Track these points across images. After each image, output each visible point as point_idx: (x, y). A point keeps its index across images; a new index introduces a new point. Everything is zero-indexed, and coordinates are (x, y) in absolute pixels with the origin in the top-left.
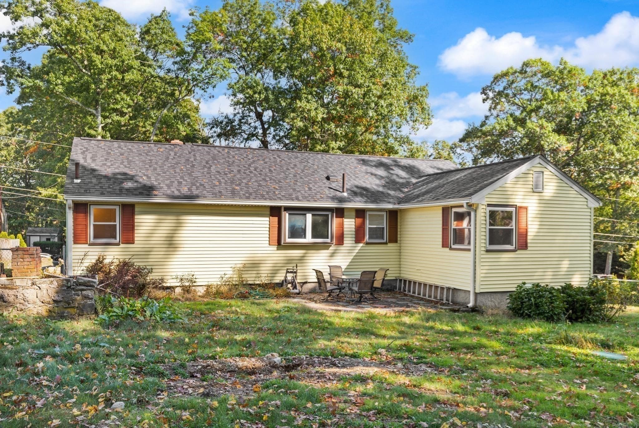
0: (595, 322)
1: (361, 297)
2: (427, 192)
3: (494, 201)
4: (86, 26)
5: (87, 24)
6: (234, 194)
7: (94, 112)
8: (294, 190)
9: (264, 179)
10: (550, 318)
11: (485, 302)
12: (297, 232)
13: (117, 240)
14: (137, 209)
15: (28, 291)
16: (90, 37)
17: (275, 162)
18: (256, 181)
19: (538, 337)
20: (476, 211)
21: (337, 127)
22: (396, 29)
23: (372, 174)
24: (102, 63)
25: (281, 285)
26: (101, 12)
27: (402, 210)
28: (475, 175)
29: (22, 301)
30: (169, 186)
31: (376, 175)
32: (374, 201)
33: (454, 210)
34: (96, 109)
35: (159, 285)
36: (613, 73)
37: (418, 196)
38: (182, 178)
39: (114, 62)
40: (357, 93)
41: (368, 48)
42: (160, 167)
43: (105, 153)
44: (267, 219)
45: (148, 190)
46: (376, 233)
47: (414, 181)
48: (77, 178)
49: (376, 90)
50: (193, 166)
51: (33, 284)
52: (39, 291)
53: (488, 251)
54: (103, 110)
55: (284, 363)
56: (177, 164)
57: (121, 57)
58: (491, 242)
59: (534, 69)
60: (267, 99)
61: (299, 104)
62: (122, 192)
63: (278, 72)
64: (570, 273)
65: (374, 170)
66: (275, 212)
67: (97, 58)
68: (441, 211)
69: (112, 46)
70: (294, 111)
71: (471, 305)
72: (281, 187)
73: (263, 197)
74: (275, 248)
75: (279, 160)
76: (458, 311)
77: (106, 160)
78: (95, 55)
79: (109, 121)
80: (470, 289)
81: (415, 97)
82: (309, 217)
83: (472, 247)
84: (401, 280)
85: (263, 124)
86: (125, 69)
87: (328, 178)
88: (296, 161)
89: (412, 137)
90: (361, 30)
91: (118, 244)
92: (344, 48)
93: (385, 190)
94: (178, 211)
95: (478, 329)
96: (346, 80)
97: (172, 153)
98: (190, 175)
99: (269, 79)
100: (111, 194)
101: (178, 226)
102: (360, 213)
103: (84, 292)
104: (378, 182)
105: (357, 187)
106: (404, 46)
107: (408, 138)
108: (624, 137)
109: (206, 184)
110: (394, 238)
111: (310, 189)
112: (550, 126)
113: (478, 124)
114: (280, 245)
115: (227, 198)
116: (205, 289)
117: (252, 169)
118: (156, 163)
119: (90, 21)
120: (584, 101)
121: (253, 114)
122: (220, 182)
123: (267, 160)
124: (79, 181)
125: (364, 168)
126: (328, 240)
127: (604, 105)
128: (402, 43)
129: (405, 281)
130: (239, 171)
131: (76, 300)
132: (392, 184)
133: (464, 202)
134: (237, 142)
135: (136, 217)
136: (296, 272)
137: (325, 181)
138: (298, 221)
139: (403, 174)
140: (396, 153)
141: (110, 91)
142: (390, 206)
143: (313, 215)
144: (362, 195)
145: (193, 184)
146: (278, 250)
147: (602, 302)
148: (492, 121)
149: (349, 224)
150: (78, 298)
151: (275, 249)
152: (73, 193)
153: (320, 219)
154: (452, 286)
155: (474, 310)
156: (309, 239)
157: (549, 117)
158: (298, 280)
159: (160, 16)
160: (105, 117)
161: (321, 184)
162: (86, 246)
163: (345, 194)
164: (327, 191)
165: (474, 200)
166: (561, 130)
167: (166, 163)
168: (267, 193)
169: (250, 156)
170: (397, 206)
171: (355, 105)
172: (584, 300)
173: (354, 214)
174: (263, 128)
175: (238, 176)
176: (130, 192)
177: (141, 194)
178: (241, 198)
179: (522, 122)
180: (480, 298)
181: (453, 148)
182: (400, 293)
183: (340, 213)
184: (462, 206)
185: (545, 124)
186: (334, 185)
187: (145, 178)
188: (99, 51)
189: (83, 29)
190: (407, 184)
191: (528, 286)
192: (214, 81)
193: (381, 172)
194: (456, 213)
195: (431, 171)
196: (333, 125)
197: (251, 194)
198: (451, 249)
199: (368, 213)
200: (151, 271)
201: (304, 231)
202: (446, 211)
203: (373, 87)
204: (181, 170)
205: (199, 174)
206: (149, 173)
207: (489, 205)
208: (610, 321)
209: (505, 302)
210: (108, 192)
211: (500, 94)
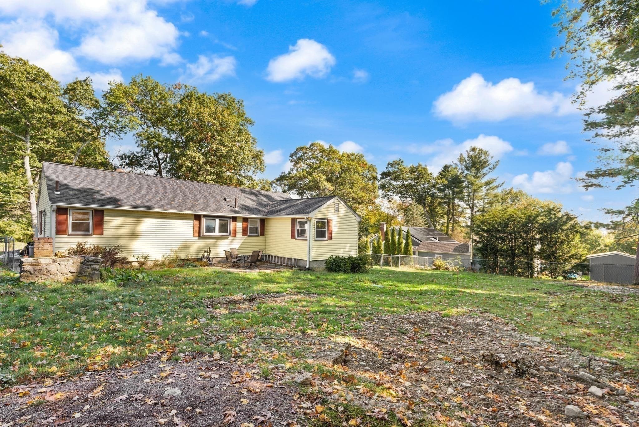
0: (362, 273)
1: (251, 265)
2: (281, 210)
3: (319, 216)
4: (19, 77)
5: (20, 75)
6: (172, 207)
7: (23, 138)
8: (207, 205)
9: (188, 198)
10: (345, 272)
11: (314, 265)
12: (210, 229)
13: (91, 232)
14: (105, 213)
15: (50, 267)
16: (23, 85)
17: (192, 188)
18: (183, 199)
19: (346, 280)
20: (310, 221)
21: (211, 167)
22: (245, 116)
23: (248, 198)
24: (34, 105)
25: (201, 259)
26: (31, 68)
27: (266, 219)
28: (306, 203)
29: (46, 273)
30: (127, 200)
31: (250, 199)
32: (253, 213)
33: (298, 220)
34: (26, 137)
35: (124, 261)
36: (352, 155)
37: (277, 212)
38: (134, 194)
39: (46, 106)
40: (224, 150)
41: (232, 125)
42: (117, 187)
43: (72, 175)
44: (192, 221)
45: (114, 201)
46: (253, 231)
47: (271, 203)
48: (57, 191)
49: (235, 149)
50: (140, 187)
51: (54, 262)
52: (59, 266)
53: (315, 241)
54: (31, 137)
55: (248, 298)
56: (128, 185)
57: (52, 104)
58: (317, 237)
59: (316, 148)
60: (166, 146)
61: (189, 152)
62: (94, 201)
63: (170, 131)
64: (350, 250)
65: (249, 196)
66: (197, 217)
67: (30, 102)
68: (291, 221)
69: (43, 95)
70: (185, 156)
71: (307, 267)
72: (199, 204)
73: (190, 209)
74: (197, 238)
75: (193, 187)
76: (302, 270)
77: (75, 179)
78: (28, 99)
79: (37, 146)
80: (307, 259)
81: (257, 156)
82: (217, 221)
83: (308, 238)
84: (266, 255)
85: (159, 160)
86: (54, 112)
87: (225, 199)
88: (204, 189)
89: (254, 177)
90: (229, 115)
91: (91, 235)
92: (218, 124)
93: (257, 207)
95: (318, 278)
96: (217, 142)
97: (123, 179)
98: (139, 193)
99: (165, 133)
100: (87, 202)
101: (137, 224)
102: (245, 220)
103: (93, 266)
104: (252, 203)
105: (242, 205)
106: (249, 127)
107: (251, 177)
108: (355, 185)
109: (152, 200)
110: (262, 233)
111: (216, 205)
112: (324, 177)
113: (286, 173)
114: (200, 236)
115: (168, 209)
116: (153, 262)
117: (179, 192)
118: (113, 184)
119: (22, 73)
120: (339, 167)
121: (152, 154)
122: (161, 199)
123: (186, 187)
124: (59, 193)
125: (243, 195)
126: (228, 234)
127: (348, 169)
128: (248, 125)
129: (269, 256)
130: (171, 192)
131: (87, 271)
132: (260, 204)
133: (305, 216)
134: (139, 170)
135: (105, 218)
136: (210, 252)
137: (224, 201)
138: (211, 223)
139: (264, 199)
140: (244, 185)
141: (39, 125)
142: (261, 217)
143: (219, 220)
144: (245, 209)
145: (143, 199)
146: (199, 239)
147: (365, 264)
148: (295, 172)
149: (239, 225)
150: (89, 270)
152: (57, 201)
153: (223, 222)
154: (297, 258)
155: (309, 269)
156: (217, 233)
157: (323, 172)
158: (211, 256)
159: (84, 81)
160: (32, 143)
161: (221, 203)
162: (66, 236)
163: (237, 209)
164: (226, 206)
165: (310, 215)
166: (329, 180)
167: (120, 184)
168: (192, 206)
169: (175, 184)
170: (265, 217)
171: (222, 156)
172: (358, 263)
173: (242, 220)
174: (159, 162)
175: (171, 195)
176: (100, 202)
177: (109, 204)
178: (177, 209)
179: (310, 174)
180: (312, 263)
181: (271, 184)
182: (267, 262)
183: (234, 219)
184: (304, 218)
185: (322, 176)
186: (229, 204)
187: (108, 193)
188: (31, 96)
189: (17, 79)
190: (268, 205)
191: (334, 257)
192: (127, 129)
193: (253, 197)
194: (299, 222)
195: (279, 199)
196: (208, 167)
197: (182, 207)
198: (296, 239)
199: (249, 220)
200: (117, 253)
201: (214, 228)
202: (293, 220)
203: (234, 147)
204: (132, 189)
205: (146, 193)
206: (110, 190)
207: (316, 218)
208: (367, 272)
209: (323, 265)
210: (84, 201)
211: (299, 158)
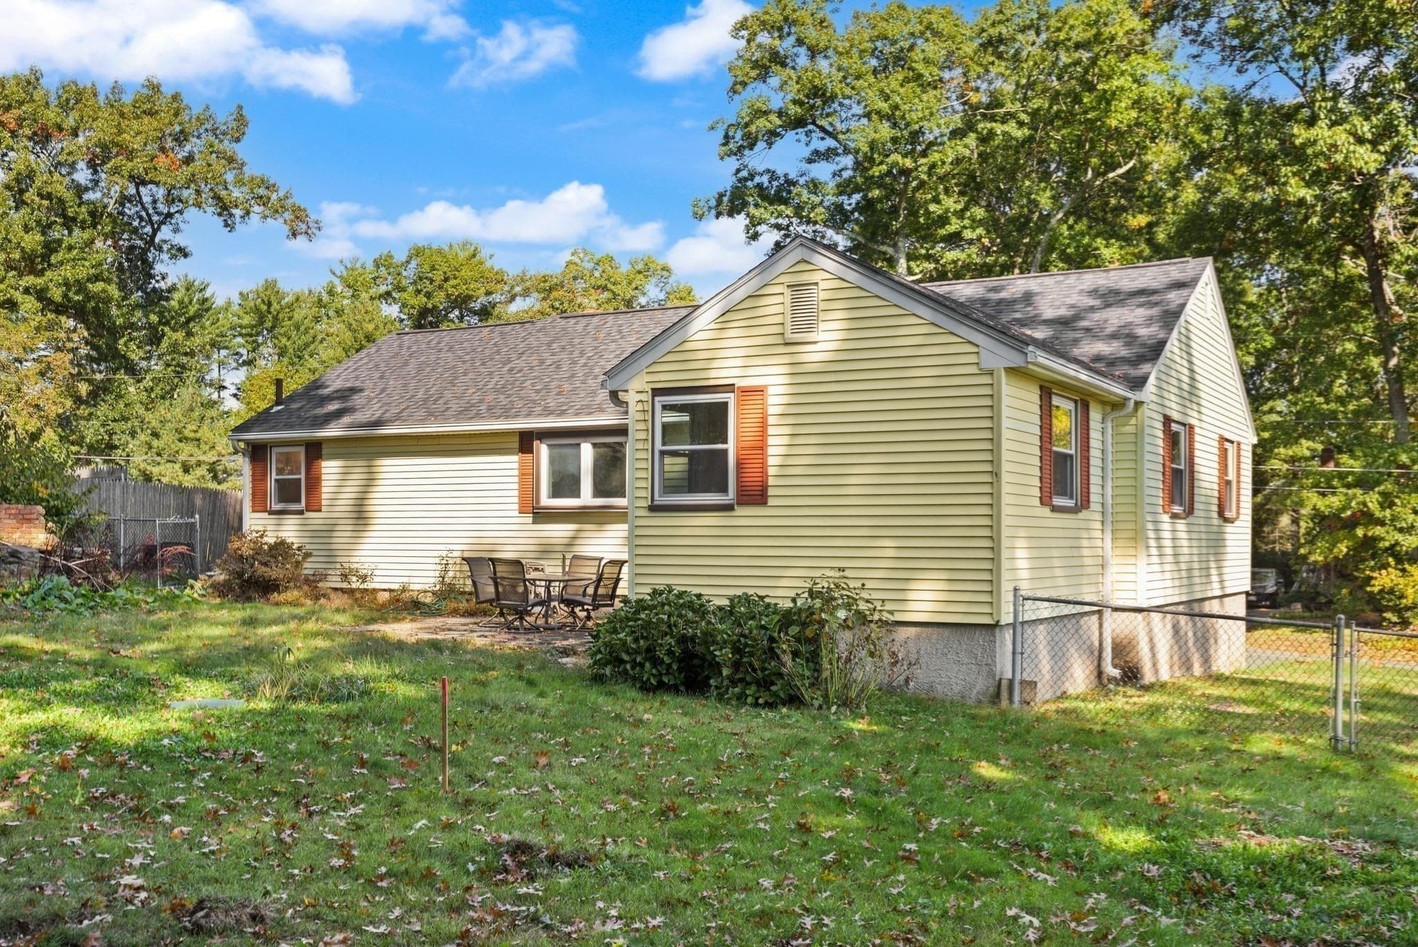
6: (463, 412)
12: (565, 483)
13: (302, 506)
14: (324, 450)
44: (515, 458)
53: (654, 508)
66: (525, 441)
73: (501, 414)
74: (528, 518)
82: (586, 449)
91: (302, 512)
94: (370, 450)
101: (370, 481)
114: (536, 511)
124: (279, 409)
135: (323, 464)
143: (595, 445)
146: (534, 523)
151: (530, 520)
156: (586, 497)
162: (265, 515)
201: (578, 480)
207: (661, 391)
